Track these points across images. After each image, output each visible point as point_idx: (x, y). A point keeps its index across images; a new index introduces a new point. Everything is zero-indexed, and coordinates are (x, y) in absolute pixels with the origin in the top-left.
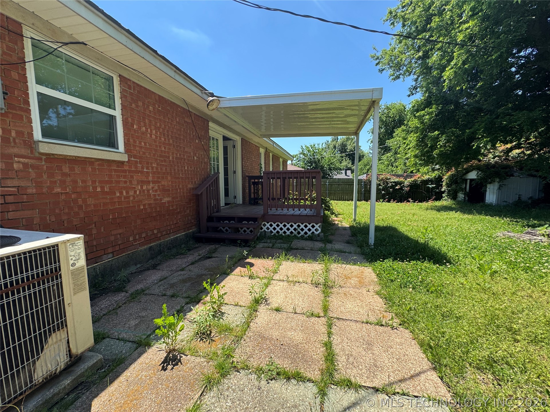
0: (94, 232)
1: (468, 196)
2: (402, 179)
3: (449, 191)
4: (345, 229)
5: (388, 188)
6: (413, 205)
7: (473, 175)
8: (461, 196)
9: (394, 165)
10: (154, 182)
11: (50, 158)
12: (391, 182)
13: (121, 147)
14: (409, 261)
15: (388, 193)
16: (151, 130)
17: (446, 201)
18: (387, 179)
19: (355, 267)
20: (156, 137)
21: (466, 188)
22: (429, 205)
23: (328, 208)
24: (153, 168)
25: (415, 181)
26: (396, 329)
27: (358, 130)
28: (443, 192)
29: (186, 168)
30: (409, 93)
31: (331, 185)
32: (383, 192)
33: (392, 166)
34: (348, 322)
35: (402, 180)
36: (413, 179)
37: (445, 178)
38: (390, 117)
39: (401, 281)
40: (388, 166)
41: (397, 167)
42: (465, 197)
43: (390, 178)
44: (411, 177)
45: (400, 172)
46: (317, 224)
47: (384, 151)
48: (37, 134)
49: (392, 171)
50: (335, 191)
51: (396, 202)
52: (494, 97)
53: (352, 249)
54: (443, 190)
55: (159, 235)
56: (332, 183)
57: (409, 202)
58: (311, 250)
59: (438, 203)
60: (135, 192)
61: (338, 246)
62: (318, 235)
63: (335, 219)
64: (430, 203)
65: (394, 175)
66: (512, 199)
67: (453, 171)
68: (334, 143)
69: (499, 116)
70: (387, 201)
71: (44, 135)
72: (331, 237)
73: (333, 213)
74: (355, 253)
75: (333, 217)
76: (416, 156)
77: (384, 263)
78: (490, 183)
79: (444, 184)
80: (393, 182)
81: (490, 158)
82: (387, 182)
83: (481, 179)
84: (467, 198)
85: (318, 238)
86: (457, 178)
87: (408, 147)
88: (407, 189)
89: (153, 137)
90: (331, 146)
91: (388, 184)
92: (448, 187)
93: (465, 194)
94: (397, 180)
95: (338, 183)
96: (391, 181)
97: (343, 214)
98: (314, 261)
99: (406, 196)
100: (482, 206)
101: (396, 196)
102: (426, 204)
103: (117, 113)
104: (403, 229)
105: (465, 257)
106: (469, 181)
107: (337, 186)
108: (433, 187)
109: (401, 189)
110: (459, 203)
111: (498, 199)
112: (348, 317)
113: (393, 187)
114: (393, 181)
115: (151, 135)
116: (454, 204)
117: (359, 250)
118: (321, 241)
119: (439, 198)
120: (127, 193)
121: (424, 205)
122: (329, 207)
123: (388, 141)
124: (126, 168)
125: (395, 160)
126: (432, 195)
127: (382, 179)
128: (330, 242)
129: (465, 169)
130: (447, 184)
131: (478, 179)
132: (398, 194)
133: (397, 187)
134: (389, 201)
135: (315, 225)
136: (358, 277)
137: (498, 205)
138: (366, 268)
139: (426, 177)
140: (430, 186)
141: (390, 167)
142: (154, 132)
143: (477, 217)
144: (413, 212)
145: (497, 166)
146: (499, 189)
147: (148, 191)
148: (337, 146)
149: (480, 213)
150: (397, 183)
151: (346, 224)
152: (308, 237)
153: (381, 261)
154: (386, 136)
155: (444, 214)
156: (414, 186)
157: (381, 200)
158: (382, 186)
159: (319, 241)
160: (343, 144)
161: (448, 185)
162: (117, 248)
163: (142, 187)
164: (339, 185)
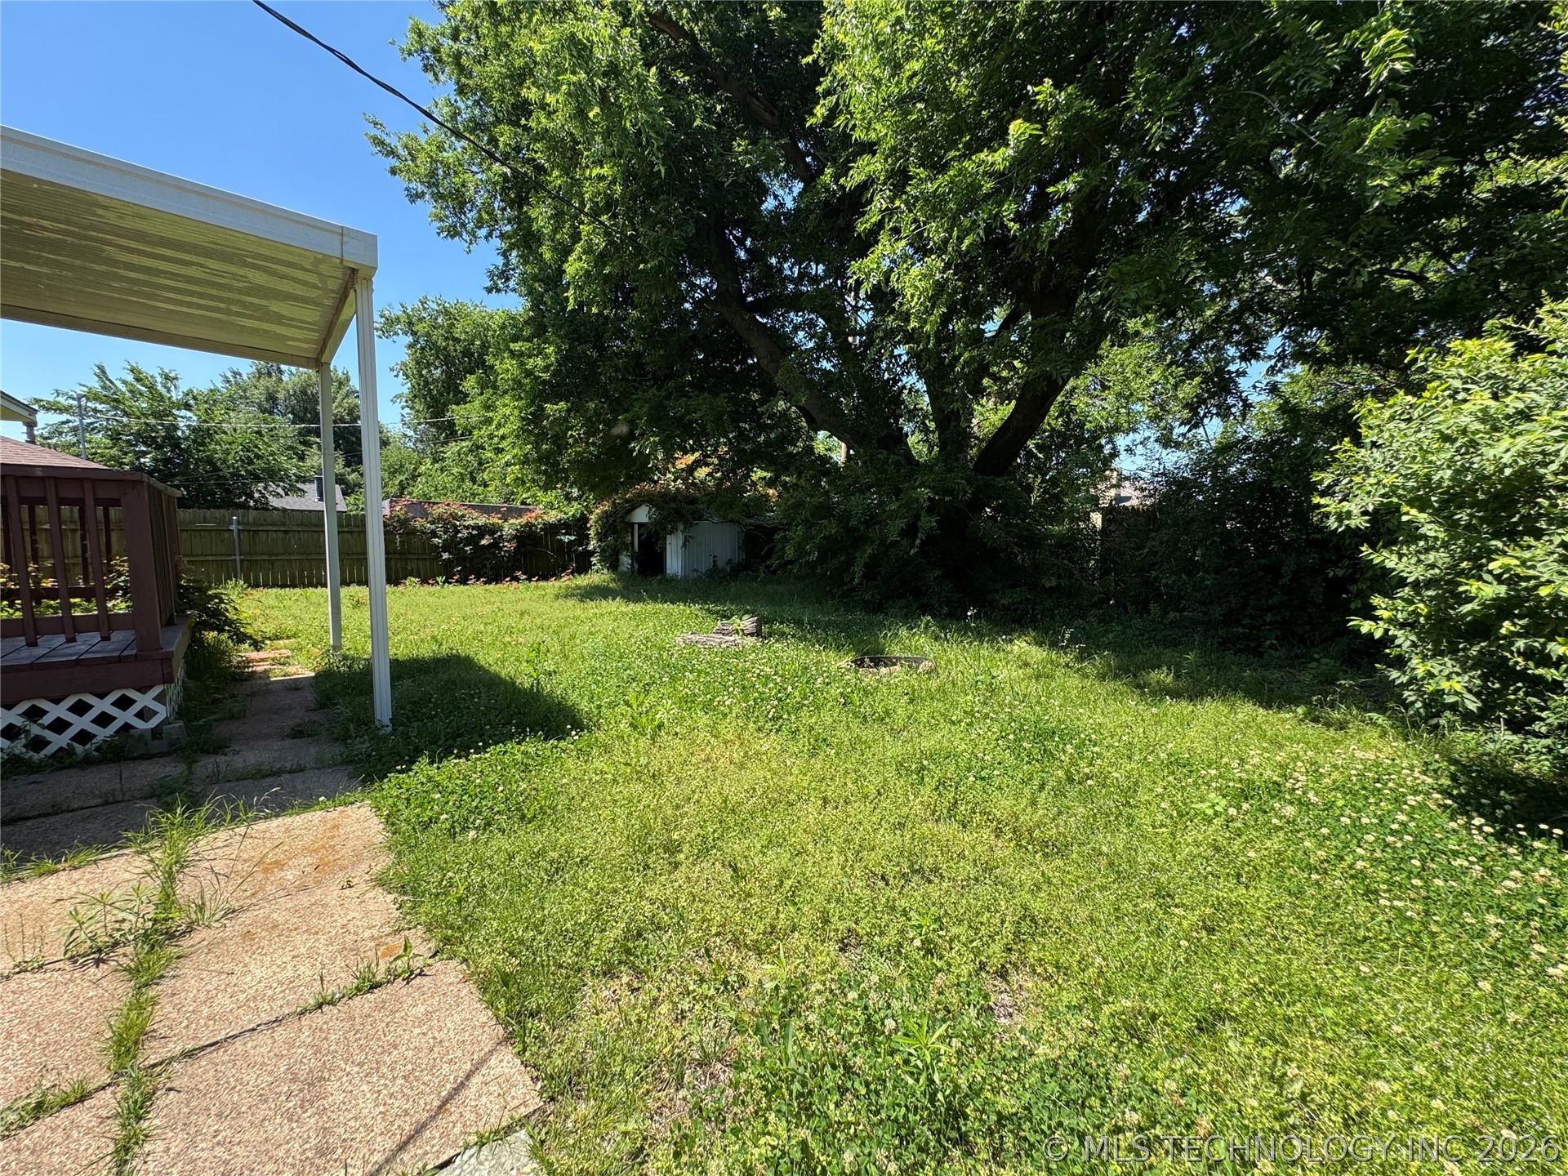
1: (638, 562)
2: (495, 520)
3: (603, 551)
4: (294, 686)
5: (459, 543)
6: (527, 589)
7: (642, 515)
8: (626, 561)
9: (479, 478)
12: (467, 528)
14: (484, 749)
15: (461, 558)
17: (598, 576)
18: (455, 517)
19: (308, 815)
21: (632, 543)
22: (563, 585)
23: (218, 620)
25: (528, 525)
26: (420, 974)
27: (322, 351)
28: (592, 553)
30: (489, 284)
31: (251, 531)
32: (445, 556)
33: (473, 480)
34: (238, 1042)
35: (497, 521)
36: (523, 520)
37: (593, 517)
38: (457, 340)
39: (453, 817)
40: (463, 481)
41: (486, 486)
42: (632, 564)
43: (463, 516)
44: (519, 513)
45: (493, 500)
46: (143, 690)
47: (447, 435)
49: (474, 495)
50: (270, 555)
51: (485, 583)
52: (662, 352)
53: (309, 752)
54: (591, 548)
57: (517, 580)
58: (106, 803)
59: (583, 581)
61: (247, 757)
62: (156, 732)
63: (254, 655)
64: (566, 581)
65: (474, 507)
66: (705, 566)
67: (606, 506)
68: (269, 383)
69: (671, 394)
70: (457, 581)
72: (222, 730)
73: (241, 638)
74: (321, 765)
75: (246, 652)
76: (525, 461)
77: (411, 774)
78: (671, 533)
79: (592, 533)
80: (473, 528)
81: (669, 481)
82: (455, 526)
83: (656, 523)
84: (636, 567)
85: (156, 746)
86: (614, 521)
87: (501, 432)
88: (509, 546)
90: (258, 394)
91: (459, 532)
92: (600, 540)
93: (632, 557)
94: (482, 520)
95: (284, 524)
96: (466, 524)
97: (295, 636)
98: (109, 850)
99: (510, 564)
100: (660, 582)
101: (484, 566)
102: (557, 584)
104: (488, 658)
105: (612, 705)
106: (636, 526)
107: (281, 535)
108: (570, 541)
109: (495, 545)
110: (622, 577)
111: (684, 568)
112: (247, 1020)
113: (472, 540)
114: (471, 522)
116: (614, 580)
117: (335, 750)
118: (174, 750)
119: (583, 567)
121: (553, 586)
122: (217, 613)
123: (454, 407)
125: (480, 464)
126: (571, 560)
127: (440, 518)
128: (218, 748)
129: (627, 501)
130: (597, 534)
131: (651, 524)
132: (488, 559)
133: (484, 542)
134: (463, 581)
135: (132, 694)
136: (316, 851)
137: (685, 578)
138: (349, 810)
139: (553, 517)
140: (566, 539)
141: (468, 484)
143: (651, 607)
144: (521, 606)
145: (679, 497)
146: (684, 545)
148: (281, 396)
149: (654, 599)
150: (483, 530)
151: (303, 670)
152: (98, 749)
153: (400, 772)
154: (449, 394)
155: (593, 608)
156: (526, 537)
157: (439, 579)
158: (440, 537)
159: (162, 755)
160: (304, 392)
161: (601, 537)
164: (286, 532)
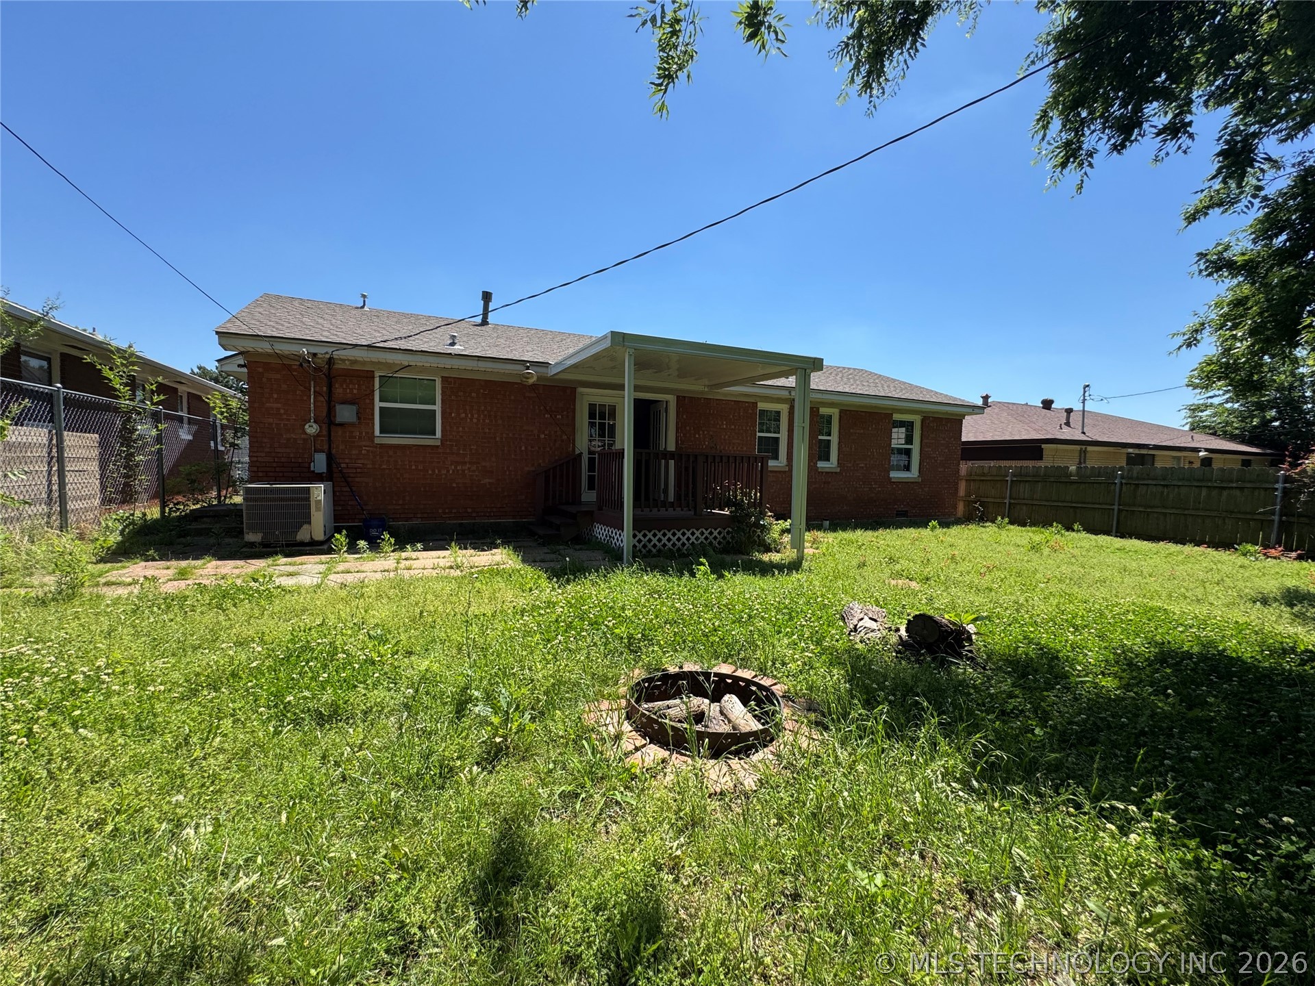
0: (407, 498)
10: (470, 463)
11: (382, 446)
13: (439, 434)
16: (472, 415)
20: (478, 420)
24: (471, 450)
29: (523, 448)
48: (377, 432)
55: (474, 515)
56: (1138, 478)
60: (448, 471)
71: (381, 433)
89: (475, 421)
103: (437, 408)
115: (471, 419)
120: (439, 471)
124: (440, 451)
142: (476, 416)
147: (464, 471)
162: (425, 515)
163: (456, 467)
